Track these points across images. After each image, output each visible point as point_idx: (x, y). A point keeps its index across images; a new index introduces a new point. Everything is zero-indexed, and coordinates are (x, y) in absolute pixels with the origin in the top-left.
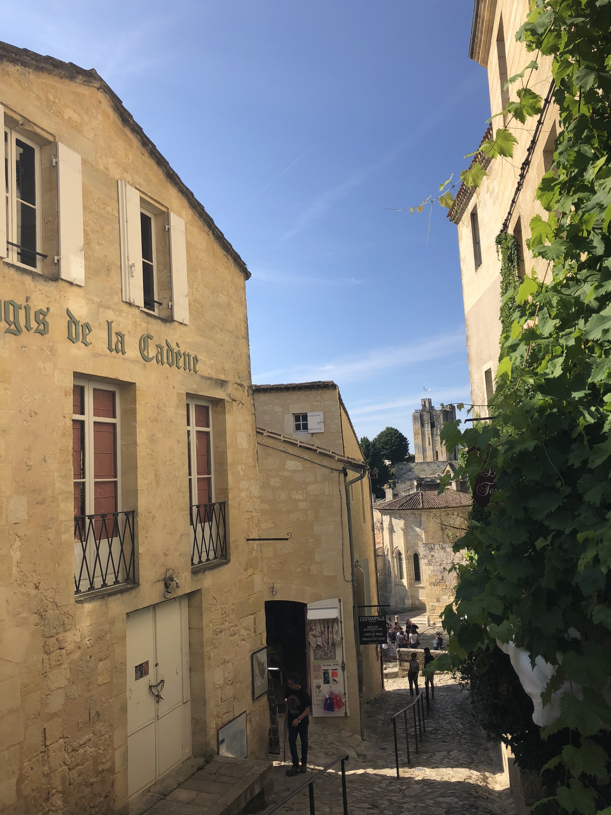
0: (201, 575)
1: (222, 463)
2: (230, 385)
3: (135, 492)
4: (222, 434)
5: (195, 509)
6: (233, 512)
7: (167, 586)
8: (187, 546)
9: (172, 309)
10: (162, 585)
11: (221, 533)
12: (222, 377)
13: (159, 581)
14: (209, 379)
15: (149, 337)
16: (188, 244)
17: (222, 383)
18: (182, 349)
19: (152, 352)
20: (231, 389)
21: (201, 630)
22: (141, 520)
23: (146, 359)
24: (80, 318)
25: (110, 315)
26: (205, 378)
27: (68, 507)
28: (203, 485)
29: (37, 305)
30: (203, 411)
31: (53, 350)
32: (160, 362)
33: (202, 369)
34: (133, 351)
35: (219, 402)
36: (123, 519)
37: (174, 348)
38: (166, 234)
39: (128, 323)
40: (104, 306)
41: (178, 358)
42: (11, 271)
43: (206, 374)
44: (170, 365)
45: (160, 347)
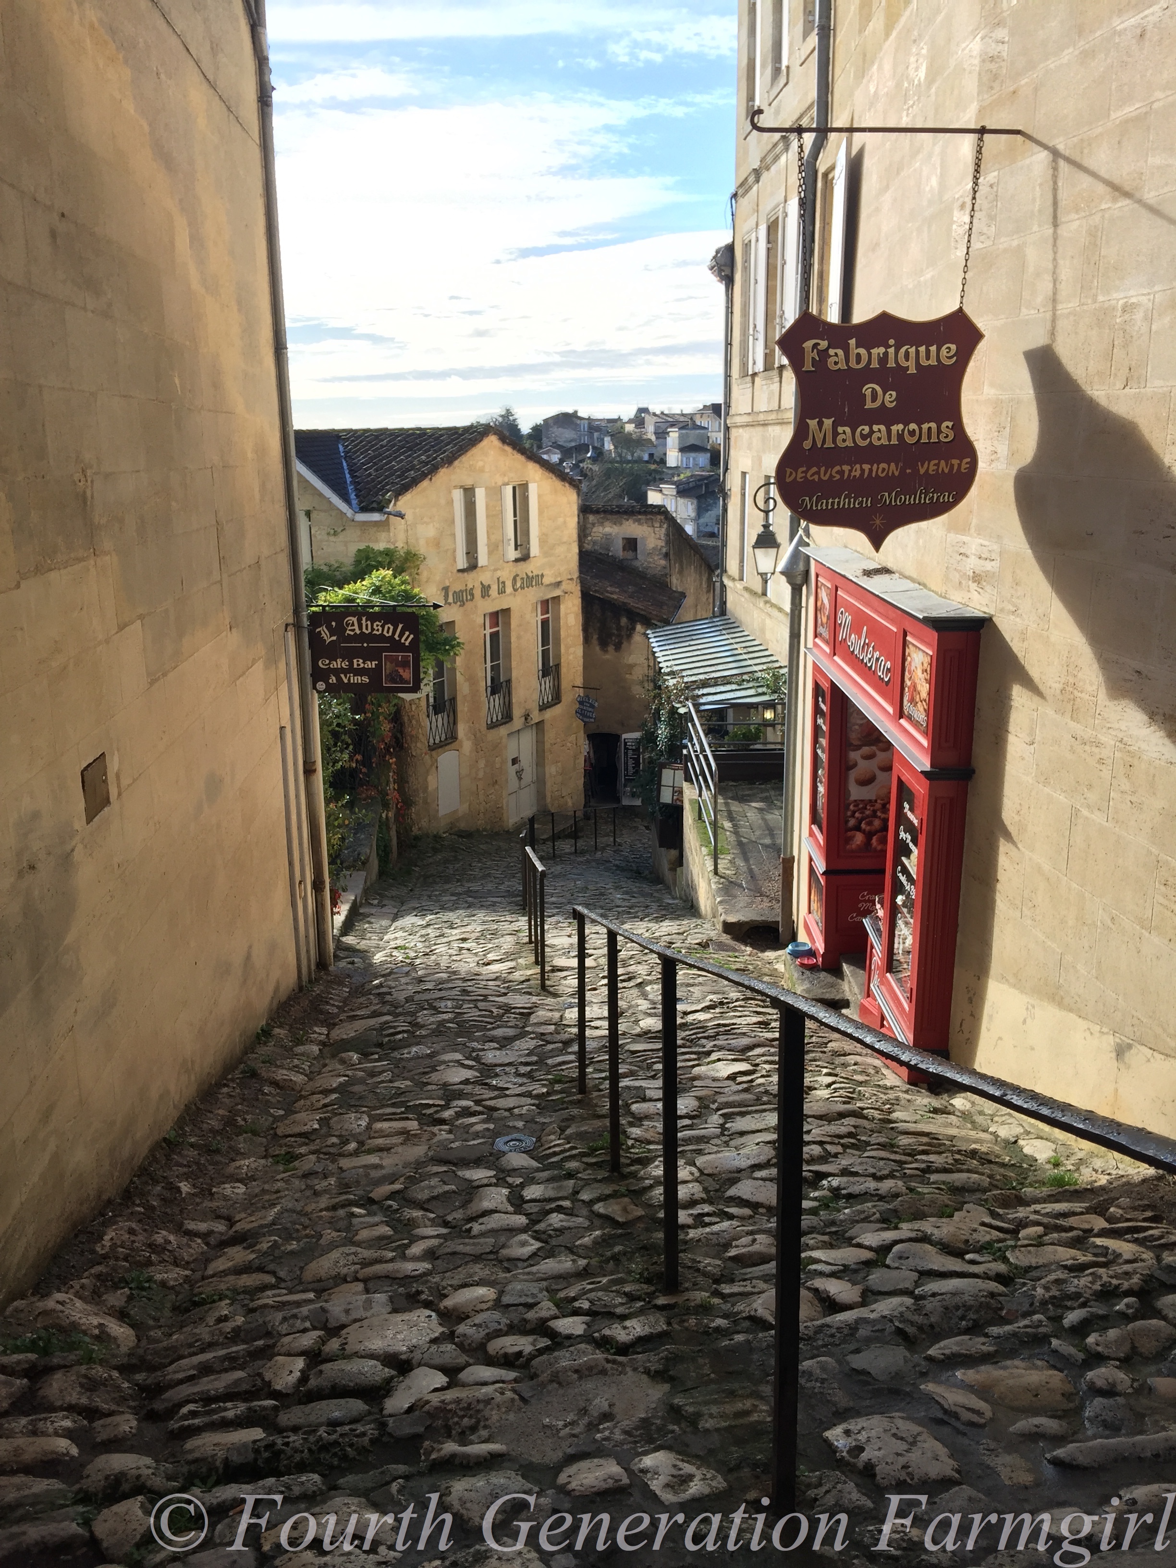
0: (544, 712)
1: (557, 639)
2: (563, 583)
3: (510, 669)
4: (557, 618)
5: (541, 672)
6: (564, 670)
7: (526, 719)
8: (536, 696)
9: (529, 548)
10: (523, 719)
11: (556, 683)
12: (559, 579)
13: (522, 717)
14: (551, 585)
15: (517, 575)
16: (539, 496)
17: (558, 584)
18: (535, 574)
19: (518, 585)
20: (564, 586)
21: (543, 743)
22: (514, 684)
23: (515, 590)
24: (486, 583)
25: (498, 573)
26: (548, 585)
27: (483, 685)
28: (545, 653)
29: (470, 586)
30: (545, 605)
31: (476, 607)
32: (522, 588)
33: (547, 580)
34: (509, 589)
35: (556, 599)
36: (504, 685)
37: (530, 575)
38: (526, 499)
39: (506, 574)
40: (496, 570)
41: (531, 581)
42: (460, 574)
43: (548, 583)
44: (528, 587)
45: (522, 578)
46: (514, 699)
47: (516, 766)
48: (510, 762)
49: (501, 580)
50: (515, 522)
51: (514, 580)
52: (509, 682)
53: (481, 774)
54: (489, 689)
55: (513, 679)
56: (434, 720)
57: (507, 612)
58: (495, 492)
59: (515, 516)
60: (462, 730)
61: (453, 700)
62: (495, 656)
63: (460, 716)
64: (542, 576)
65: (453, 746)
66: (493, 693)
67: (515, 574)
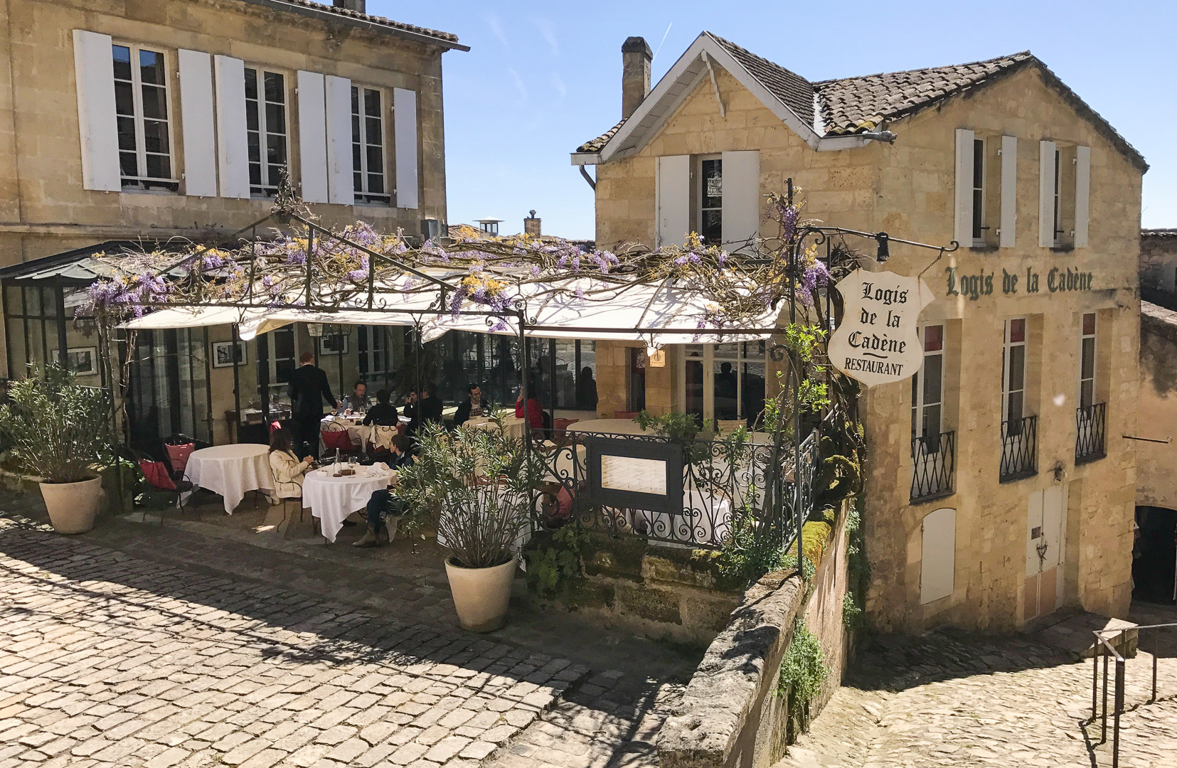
0: (1082, 467)
1: (1105, 367)
2: (1118, 292)
3: (1038, 402)
4: (1105, 342)
5: (1079, 412)
6: (1111, 412)
7: (1057, 474)
8: (1072, 442)
9: (1073, 237)
10: (1053, 474)
11: (1100, 432)
12: (1112, 286)
13: (1051, 470)
14: (1101, 291)
15: (1056, 270)
16: (1092, 168)
17: (1111, 292)
18: (1079, 272)
19: (1056, 284)
20: (1117, 297)
21: (1078, 511)
22: (1041, 424)
23: (1053, 290)
24: (1011, 273)
25: (1030, 262)
26: (1096, 292)
27: (998, 417)
28: (1085, 388)
29: (987, 273)
30: (1089, 322)
31: (994, 303)
32: (1062, 289)
33: (1095, 284)
34: (1043, 287)
35: (1108, 312)
36: (1028, 421)
37: (1074, 272)
38: (1073, 167)
39: (1041, 265)
40: (1026, 257)
41: (1074, 281)
42: (974, 254)
43: (1098, 288)
44: (1070, 289)
45: (1062, 275)
46: (1041, 446)
47: (1038, 540)
48: (1030, 534)
49: (1032, 272)
50: (1056, 197)
51: (1052, 275)
52: (1034, 418)
53: (987, 547)
54: (1006, 426)
55: (1041, 415)
56: (921, 459)
57: (1038, 319)
58: (1029, 149)
59: (1056, 193)
60: (962, 479)
61: (951, 434)
62: (1016, 378)
63: (961, 459)
64: (1090, 276)
65: (948, 501)
66: (1012, 432)
67: (1052, 268)
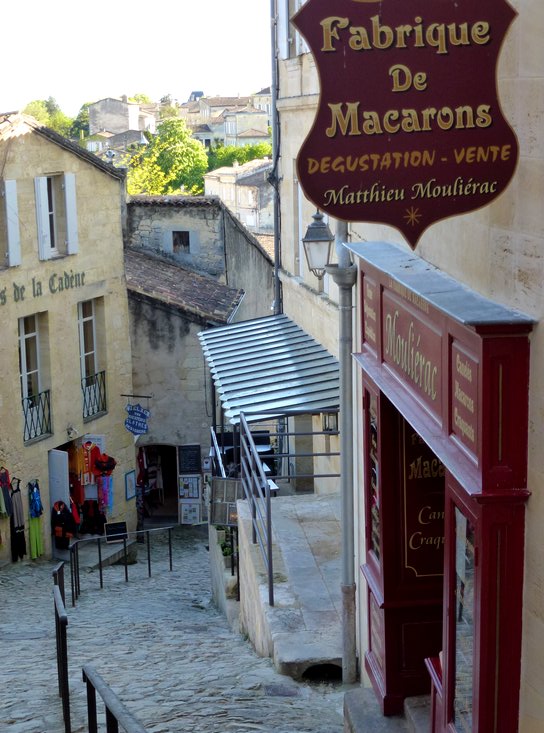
0: (89, 424)
1: (102, 343)
2: (107, 282)
3: (50, 379)
4: (101, 321)
5: (84, 381)
6: (109, 378)
7: (69, 433)
8: (80, 405)
9: (67, 246)
10: (66, 433)
11: (102, 393)
12: (102, 278)
13: (64, 431)
14: (93, 284)
15: (55, 275)
16: (78, 188)
17: (101, 283)
18: (75, 273)
19: (56, 285)
20: (107, 285)
22: (53, 396)
23: (53, 291)
24: (19, 285)
25: (33, 274)
26: (89, 285)
27: (19, 397)
28: (89, 361)
29: (1, 288)
30: (87, 307)
31: (8, 310)
32: (61, 289)
33: (88, 279)
34: (46, 291)
35: (99, 300)
36: (43, 396)
37: (69, 274)
38: (62, 191)
39: (43, 274)
40: (30, 270)
41: (72, 280)
43: (91, 282)
44: (67, 288)
45: (61, 279)
46: (55, 411)
49: (36, 281)
50: (51, 217)
51: (52, 280)
52: (48, 392)
54: (26, 402)
55: (53, 389)
57: (43, 315)
58: (27, 185)
59: (51, 209)
62: (31, 364)
64: (83, 275)
66: (30, 406)
67: (52, 274)
